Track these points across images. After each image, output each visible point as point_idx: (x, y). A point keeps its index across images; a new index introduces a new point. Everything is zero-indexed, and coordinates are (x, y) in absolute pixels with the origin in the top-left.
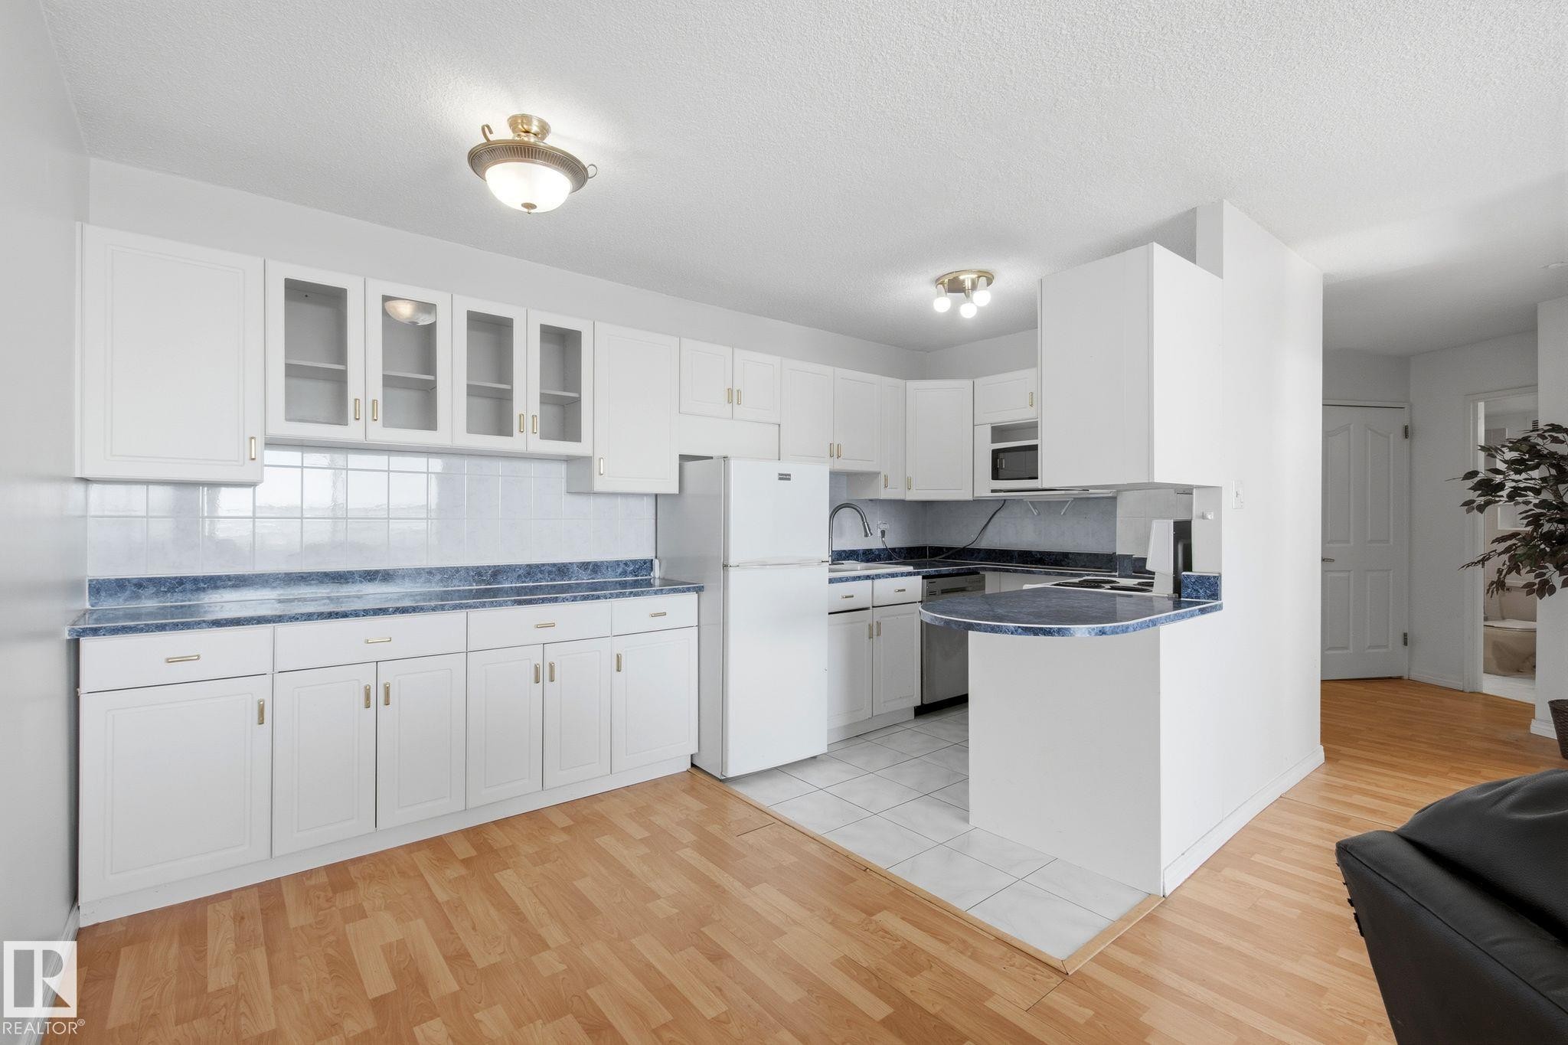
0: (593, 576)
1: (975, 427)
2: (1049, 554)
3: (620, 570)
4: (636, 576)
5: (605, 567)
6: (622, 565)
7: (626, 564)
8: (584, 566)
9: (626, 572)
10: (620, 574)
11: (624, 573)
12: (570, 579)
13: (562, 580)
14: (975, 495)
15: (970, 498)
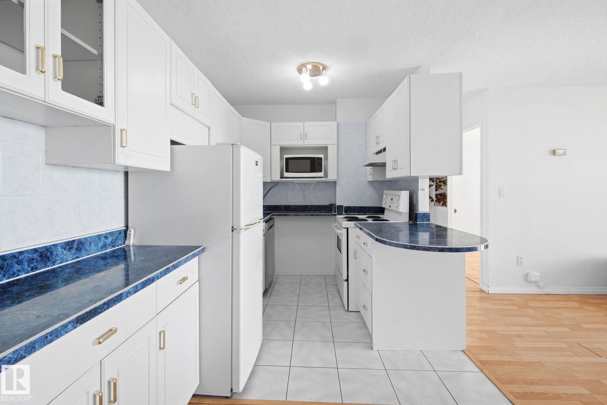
0: (77, 255)
1: (271, 146)
2: (299, 206)
3: (101, 244)
4: (114, 246)
5: (88, 243)
6: (103, 239)
7: (106, 237)
8: (69, 245)
9: (106, 245)
10: (101, 248)
11: (105, 246)
12: (54, 263)
13: (46, 266)
14: (272, 179)
15: (270, 181)
